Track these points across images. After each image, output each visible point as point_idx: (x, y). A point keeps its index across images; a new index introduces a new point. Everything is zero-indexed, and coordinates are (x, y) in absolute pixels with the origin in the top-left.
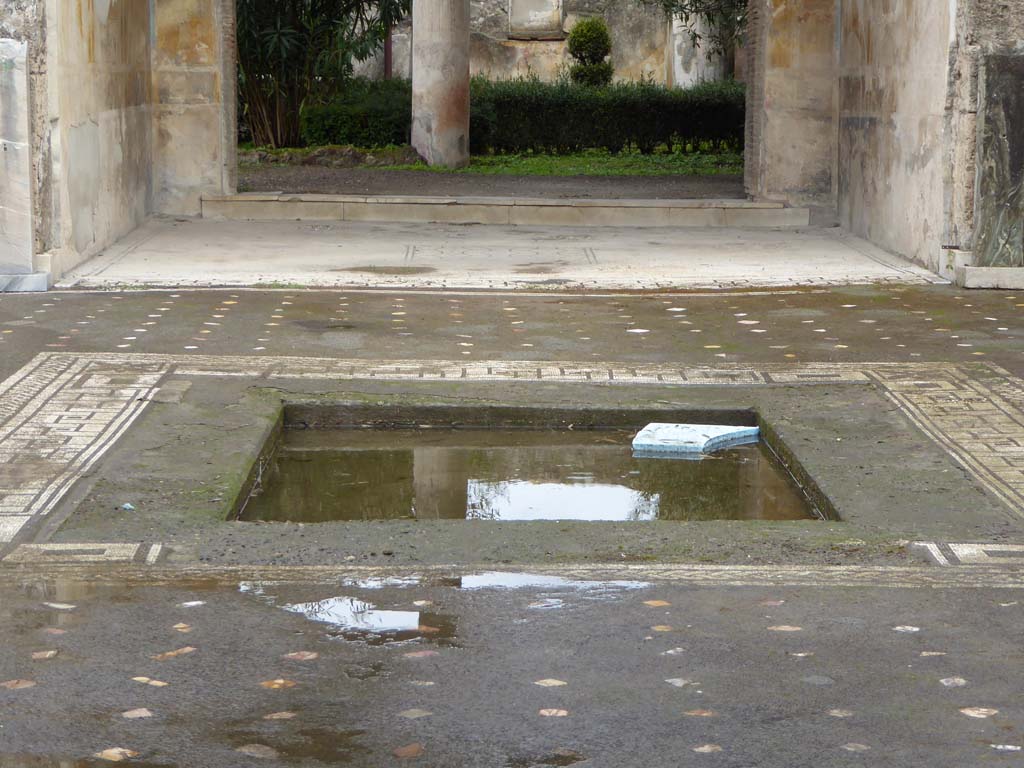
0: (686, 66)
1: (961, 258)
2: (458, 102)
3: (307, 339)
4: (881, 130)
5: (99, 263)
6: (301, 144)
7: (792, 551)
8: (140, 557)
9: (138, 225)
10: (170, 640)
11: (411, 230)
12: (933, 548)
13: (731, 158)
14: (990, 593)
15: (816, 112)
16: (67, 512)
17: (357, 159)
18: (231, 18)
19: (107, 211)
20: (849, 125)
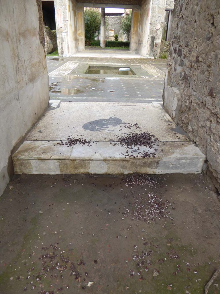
0: (125, 40)
1: (148, 56)
2: (105, 42)
3: (91, 61)
4: (141, 44)
5: (74, 55)
6: (91, 46)
7: (132, 77)
8: (77, 76)
9: (77, 52)
10: (80, 81)
11: (100, 53)
12: (144, 77)
13: (128, 48)
14: (148, 80)
15: (136, 43)
16: (71, 73)
17: (96, 47)
18: (84, 33)
19: (74, 50)
20: (139, 44)
